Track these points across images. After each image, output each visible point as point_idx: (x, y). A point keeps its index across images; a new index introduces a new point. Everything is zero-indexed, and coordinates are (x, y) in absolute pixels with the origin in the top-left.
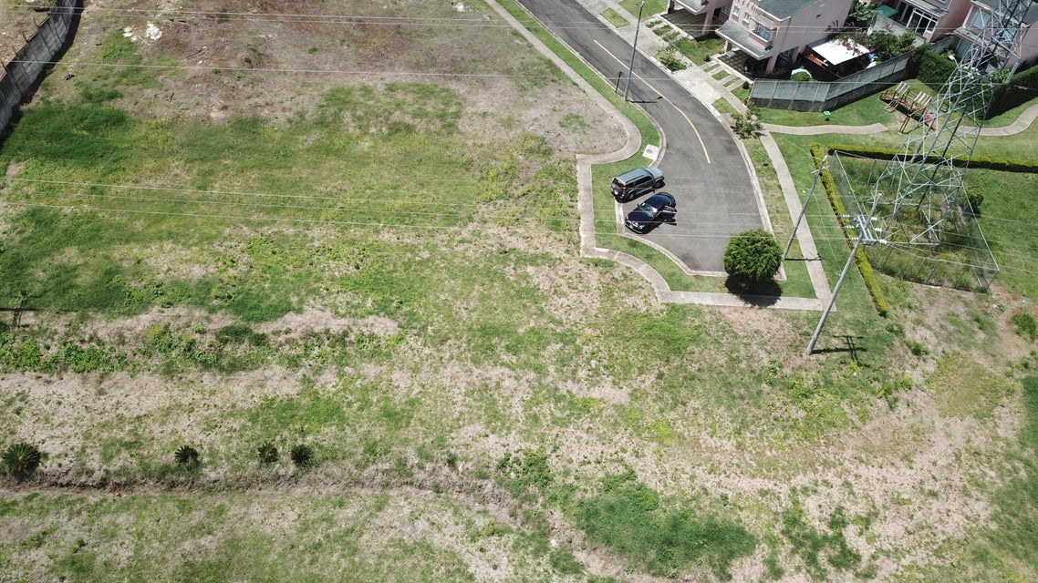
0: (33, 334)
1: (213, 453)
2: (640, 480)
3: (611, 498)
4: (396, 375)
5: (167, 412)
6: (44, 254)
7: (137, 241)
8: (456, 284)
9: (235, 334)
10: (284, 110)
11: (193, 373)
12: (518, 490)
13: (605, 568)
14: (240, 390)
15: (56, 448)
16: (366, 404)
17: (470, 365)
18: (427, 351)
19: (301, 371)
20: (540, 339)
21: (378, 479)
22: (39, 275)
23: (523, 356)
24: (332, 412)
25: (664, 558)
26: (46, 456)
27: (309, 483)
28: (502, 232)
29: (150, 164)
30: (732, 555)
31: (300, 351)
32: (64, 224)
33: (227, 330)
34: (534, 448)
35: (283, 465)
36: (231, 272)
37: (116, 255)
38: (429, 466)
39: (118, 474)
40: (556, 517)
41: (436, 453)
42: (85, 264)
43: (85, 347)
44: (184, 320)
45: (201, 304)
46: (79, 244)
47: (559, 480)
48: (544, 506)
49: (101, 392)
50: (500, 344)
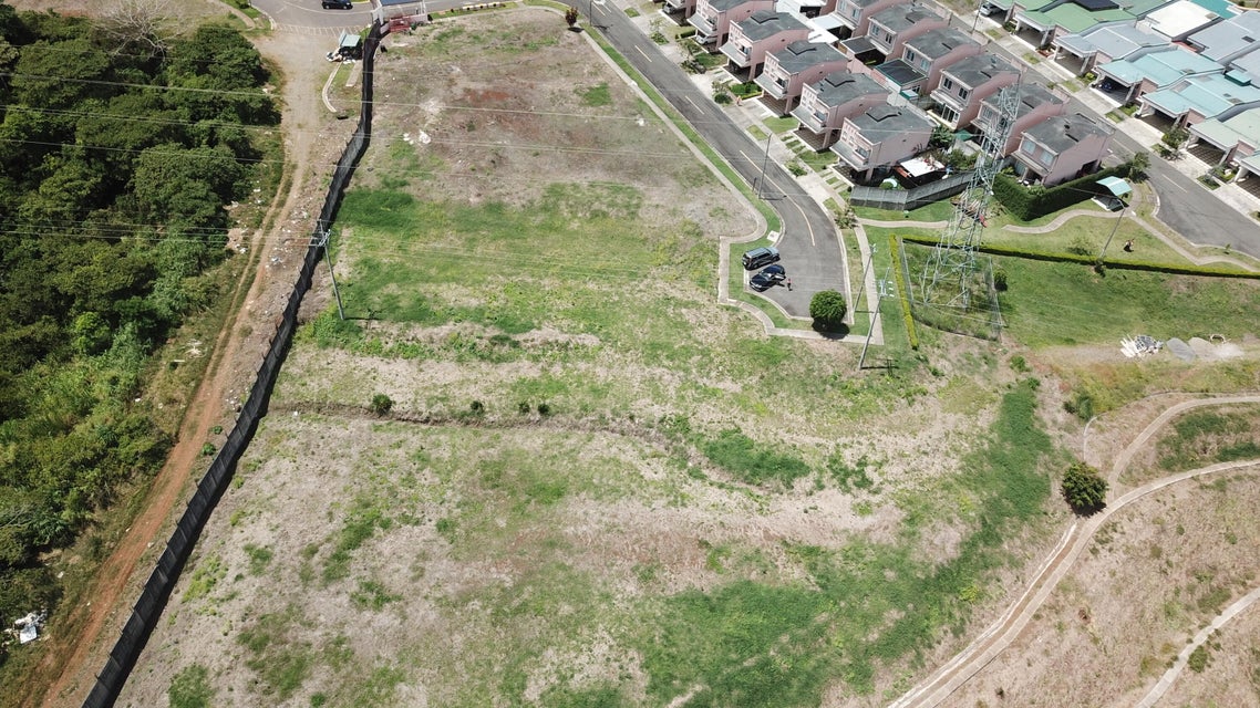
0: (378, 334)
1: (491, 407)
2: (743, 433)
3: (725, 441)
4: (598, 370)
5: (462, 383)
6: (377, 288)
7: (434, 282)
8: (636, 317)
9: (501, 340)
10: (519, 198)
11: (475, 362)
12: (670, 435)
13: (719, 478)
14: (504, 372)
15: (401, 400)
16: (580, 384)
17: (643, 365)
18: (617, 356)
19: (540, 365)
20: (687, 352)
21: (588, 425)
22: (376, 300)
23: (677, 362)
24: (561, 388)
25: (754, 474)
26: (395, 403)
27: (548, 426)
28: (667, 286)
29: (433, 232)
30: (795, 475)
31: (540, 352)
32: (385, 269)
33: (495, 338)
34: (681, 413)
35: (533, 414)
36: (495, 303)
37: (422, 290)
38: (618, 420)
39: (436, 415)
40: (692, 450)
41: (623, 413)
42: (403, 294)
43: (409, 343)
44: (469, 330)
45: (479, 321)
46: (397, 282)
47: (695, 430)
48: (685, 444)
49: (421, 370)
50: (663, 355)
